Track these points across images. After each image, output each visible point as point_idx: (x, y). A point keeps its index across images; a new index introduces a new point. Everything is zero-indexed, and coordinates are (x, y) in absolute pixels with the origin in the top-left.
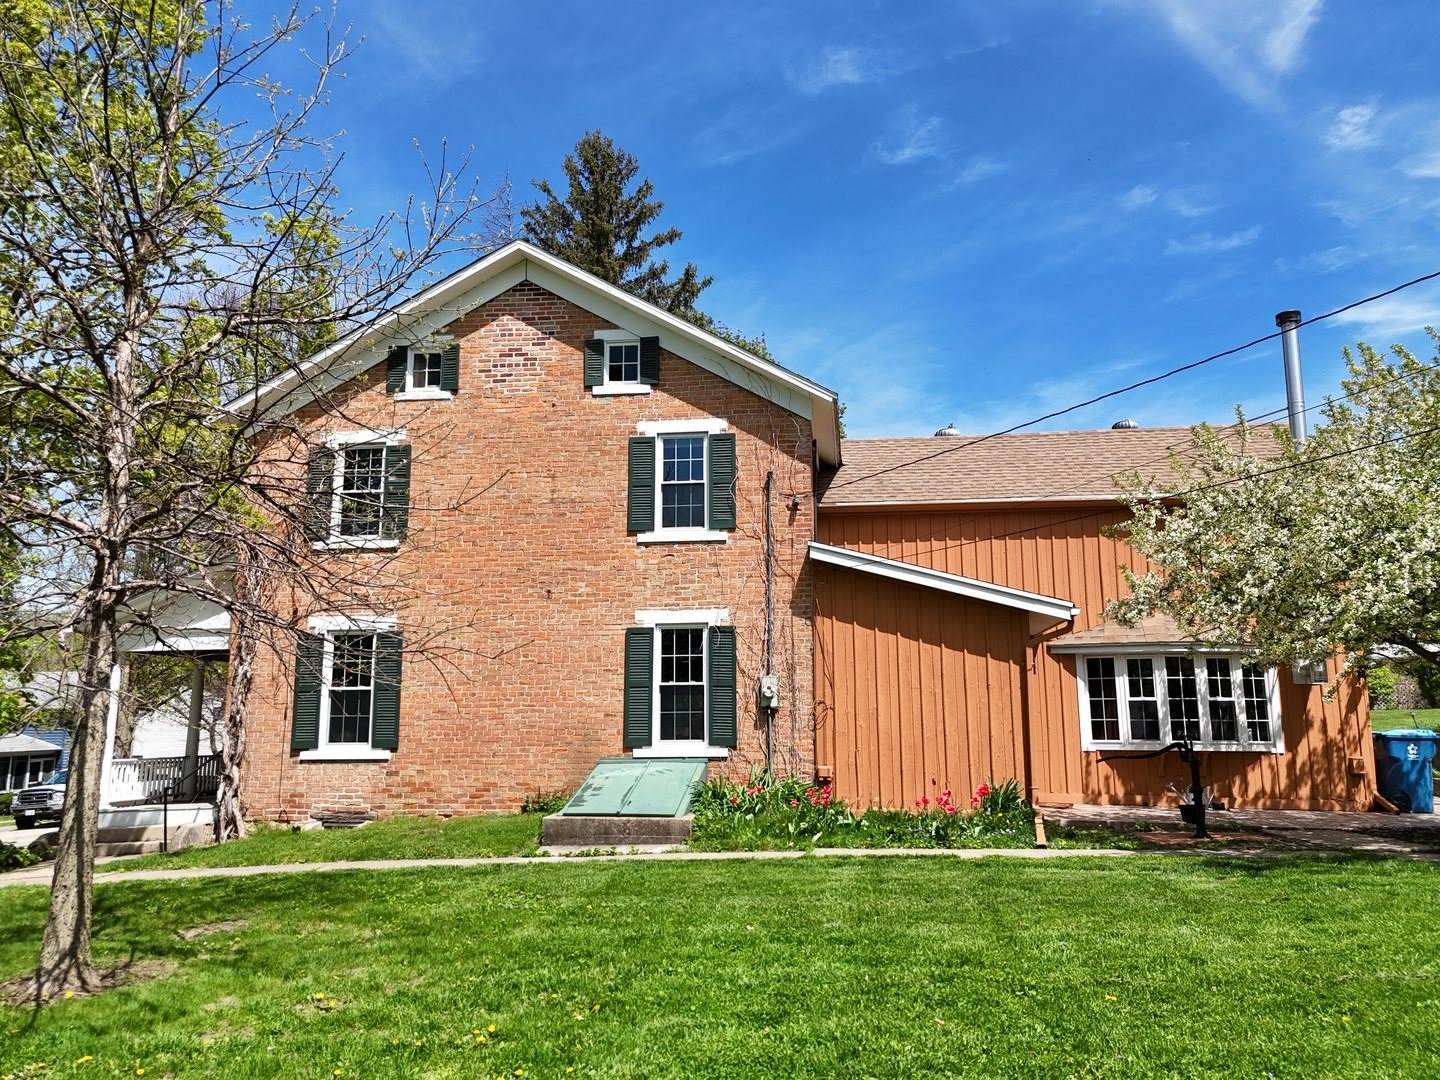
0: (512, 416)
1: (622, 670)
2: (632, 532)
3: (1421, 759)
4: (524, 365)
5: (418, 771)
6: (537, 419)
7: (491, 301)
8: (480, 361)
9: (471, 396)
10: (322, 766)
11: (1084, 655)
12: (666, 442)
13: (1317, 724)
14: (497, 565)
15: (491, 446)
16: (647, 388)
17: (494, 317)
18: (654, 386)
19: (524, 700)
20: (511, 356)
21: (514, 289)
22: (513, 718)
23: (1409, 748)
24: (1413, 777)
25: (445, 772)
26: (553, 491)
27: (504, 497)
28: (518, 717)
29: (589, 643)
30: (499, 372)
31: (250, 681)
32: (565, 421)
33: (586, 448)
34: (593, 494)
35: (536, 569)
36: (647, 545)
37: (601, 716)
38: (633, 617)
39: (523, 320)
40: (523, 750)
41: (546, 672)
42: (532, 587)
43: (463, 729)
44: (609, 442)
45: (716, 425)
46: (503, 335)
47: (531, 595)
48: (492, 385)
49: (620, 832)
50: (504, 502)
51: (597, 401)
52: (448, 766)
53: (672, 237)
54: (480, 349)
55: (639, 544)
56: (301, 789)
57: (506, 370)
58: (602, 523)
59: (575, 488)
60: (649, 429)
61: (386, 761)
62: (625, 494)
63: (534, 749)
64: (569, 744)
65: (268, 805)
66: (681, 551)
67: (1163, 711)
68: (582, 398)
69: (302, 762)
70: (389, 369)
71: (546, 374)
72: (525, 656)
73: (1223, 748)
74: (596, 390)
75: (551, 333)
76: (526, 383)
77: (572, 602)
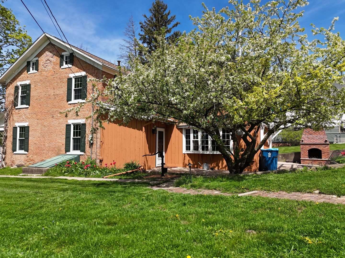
0: (47, 75)
1: (65, 134)
2: (68, 101)
3: (272, 157)
4: (50, 63)
5: (32, 156)
6: (52, 75)
7: (44, 48)
8: (42, 63)
9: (41, 71)
10: (17, 155)
11: (185, 128)
12: (75, 79)
14: (44, 110)
15: (44, 83)
16: (71, 66)
17: (45, 52)
18: (73, 65)
19: (49, 141)
20: (47, 61)
21: (48, 45)
22: (47, 145)
23: (269, 154)
24: (269, 162)
25: (36, 157)
26: (54, 92)
27: (46, 94)
28: (48, 145)
29: (59, 128)
30: (45, 65)
31: (6, 137)
32: (57, 75)
33: (60, 82)
34: (61, 93)
35: (51, 111)
36: (70, 104)
37: (61, 144)
38: (67, 122)
39: (50, 52)
40: (48, 152)
41: (52, 135)
42: (50, 115)
43: (39, 147)
44: (64, 80)
45: (83, 73)
46: (46, 56)
47: (50, 117)
48: (44, 68)
49: (35, 171)
50: (46, 96)
51: (62, 70)
52: (36, 155)
53: (176, 25)
54: (42, 60)
55: (69, 104)
56: (14, 160)
57: (46, 65)
58: (62, 100)
59: (58, 91)
60: (71, 76)
61: (26, 154)
62: (66, 92)
63: (50, 152)
64: (56, 151)
65: (9, 163)
66: (76, 105)
67: (200, 143)
68: (60, 69)
69: (14, 154)
70: (27, 67)
71: (54, 64)
72: (49, 131)
74: (62, 67)
75: (54, 54)
76: (50, 67)
77: (57, 118)
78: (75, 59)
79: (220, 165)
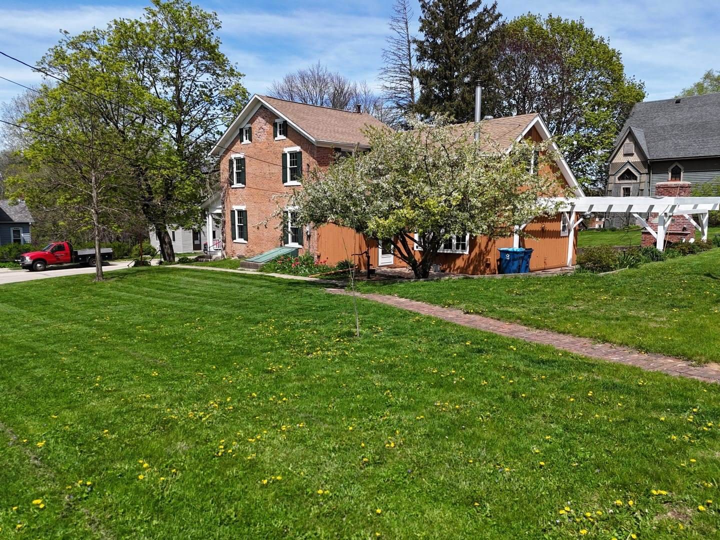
0: (261, 148)
1: (283, 223)
2: (283, 183)
3: (511, 259)
4: (263, 132)
5: (251, 246)
6: (266, 148)
7: (256, 113)
8: (256, 131)
9: (255, 142)
10: (237, 244)
12: (290, 154)
13: (478, 244)
16: (285, 138)
17: (257, 117)
20: (260, 129)
21: (259, 109)
23: (506, 255)
26: (269, 170)
27: (261, 172)
28: (266, 234)
30: (258, 134)
31: (225, 222)
32: (271, 148)
33: (275, 157)
34: (276, 171)
35: (267, 194)
36: (286, 186)
37: (280, 235)
38: (284, 208)
39: (262, 118)
42: (267, 198)
44: (278, 155)
45: (297, 149)
46: (259, 123)
47: (267, 201)
48: (258, 138)
49: (252, 266)
50: (261, 174)
51: (276, 142)
54: (255, 127)
56: (235, 249)
57: (260, 134)
58: (278, 180)
59: (273, 169)
60: (286, 150)
62: (282, 171)
63: (269, 243)
64: (275, 242)
65: (230, 253)
66: (292, 188)
68: (274, 141)
69: (234, 242)
70: (240, 136)
71: (267, 134)
73: (445, 252)
74: (276, 138)
75: (267, 121)
76: (264, 138)
77: (274, 203)
78: (289, 129)
79: (452, 266)
